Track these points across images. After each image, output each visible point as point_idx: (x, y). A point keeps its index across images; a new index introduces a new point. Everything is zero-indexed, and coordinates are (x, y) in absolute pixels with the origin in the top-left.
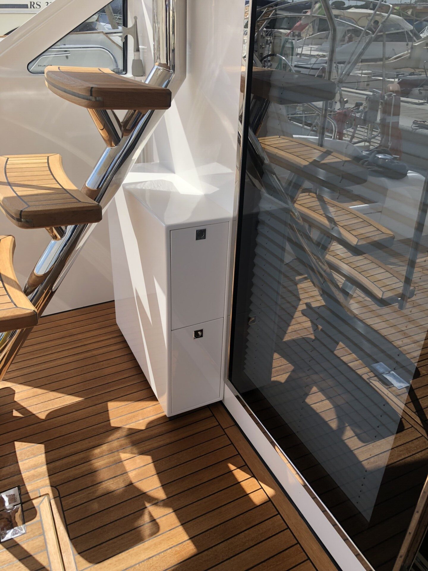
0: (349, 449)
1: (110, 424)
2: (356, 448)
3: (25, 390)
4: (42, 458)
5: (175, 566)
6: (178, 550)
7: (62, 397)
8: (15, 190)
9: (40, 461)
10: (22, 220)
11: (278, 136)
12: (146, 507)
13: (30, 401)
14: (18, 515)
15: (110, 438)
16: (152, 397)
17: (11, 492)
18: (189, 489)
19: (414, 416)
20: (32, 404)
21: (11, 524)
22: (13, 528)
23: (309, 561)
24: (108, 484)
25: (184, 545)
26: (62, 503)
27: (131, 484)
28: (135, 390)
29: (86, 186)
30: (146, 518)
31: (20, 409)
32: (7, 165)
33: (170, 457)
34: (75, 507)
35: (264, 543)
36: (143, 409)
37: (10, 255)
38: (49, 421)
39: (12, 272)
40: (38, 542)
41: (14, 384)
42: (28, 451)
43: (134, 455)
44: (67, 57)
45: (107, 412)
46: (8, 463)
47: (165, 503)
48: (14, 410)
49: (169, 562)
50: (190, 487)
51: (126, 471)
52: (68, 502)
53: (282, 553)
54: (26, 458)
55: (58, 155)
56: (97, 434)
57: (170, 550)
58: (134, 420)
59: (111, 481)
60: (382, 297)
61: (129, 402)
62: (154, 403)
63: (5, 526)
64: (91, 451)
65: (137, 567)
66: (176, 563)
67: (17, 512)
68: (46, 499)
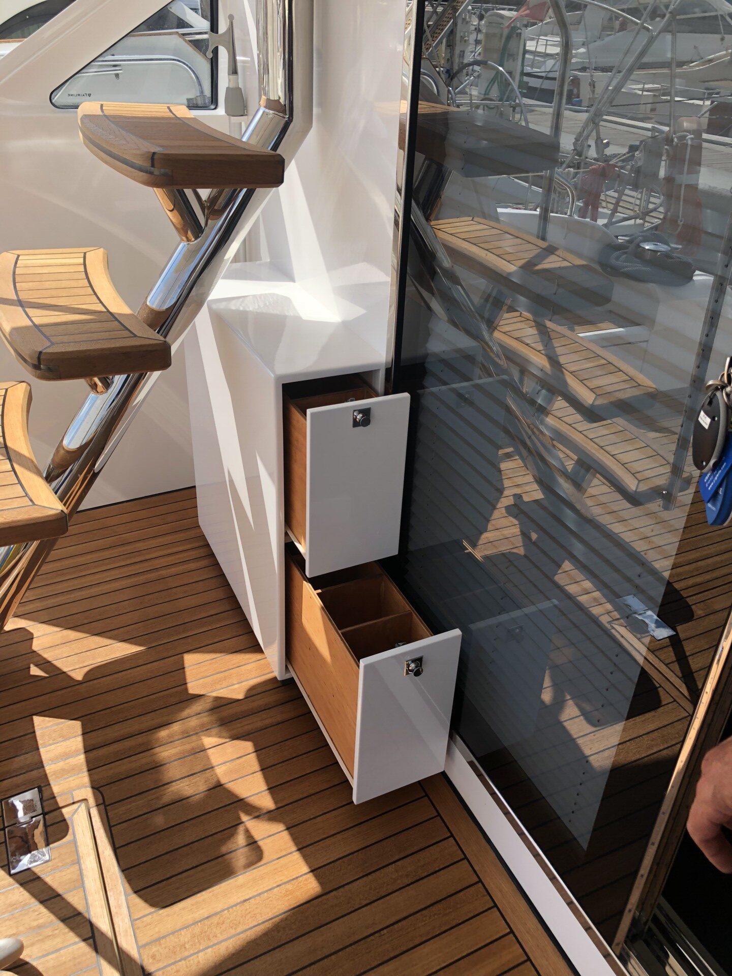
0: (569, 735)
1: (186, 689)
2: (581, 734)
3: (49, 632)
4: (77, 742)
5: (285, 913)
6: (291, 889)
7: (109, 646)
8: (30, 315)
9: (74, 748)
10: (42, 366)
11: (471, 218)
12: (242, 823)
13: (56, 651)
14: (38, 833)
15: (187, 712)
16: (256, 648)
17: (28, 796)
18: (310, 796)
19: (678, 683)
20: (60, 656)
21: (27, 846)
22: (30, 852)
23: (495, 909)
24: (182, 785)
25: (301, 882)
26: (109, 814)
27: (219, 785)
28: (229, 636)
29: (146, 304)
30: (241, 839)
31: (41, 664)
32: (17, 269)
33: (281, 744)
34: (129, 820)
35: (425, 880)
36: (240, 666)
37: (22, 415)
38: (88, 684)
39: (26, 444)
40: (70, 873)
41: (31, 623)
42: (55, 731)
43: (224, 740)
44: (117, 75)
45: (181, 671)
46: (23, 750)
47: (271, 816)
48: (32, 666)
49: (275, 907)
50: (313, 792)
51: (211, 764)
52: (119, 812)
53: (454, 896)
54: (51, 742)
55: (102, 249)
56: (166, 706)
57: (278, 888)
58: (225, 684)
59: (186, 782)
60: (636, 489)
61: (218, 655)
62: (258, 656)
63: (18, 849)
64: (153, 733)
65: (226, 914)
66: (287, 909)
67: (37, 827)
68: (83, 806)
